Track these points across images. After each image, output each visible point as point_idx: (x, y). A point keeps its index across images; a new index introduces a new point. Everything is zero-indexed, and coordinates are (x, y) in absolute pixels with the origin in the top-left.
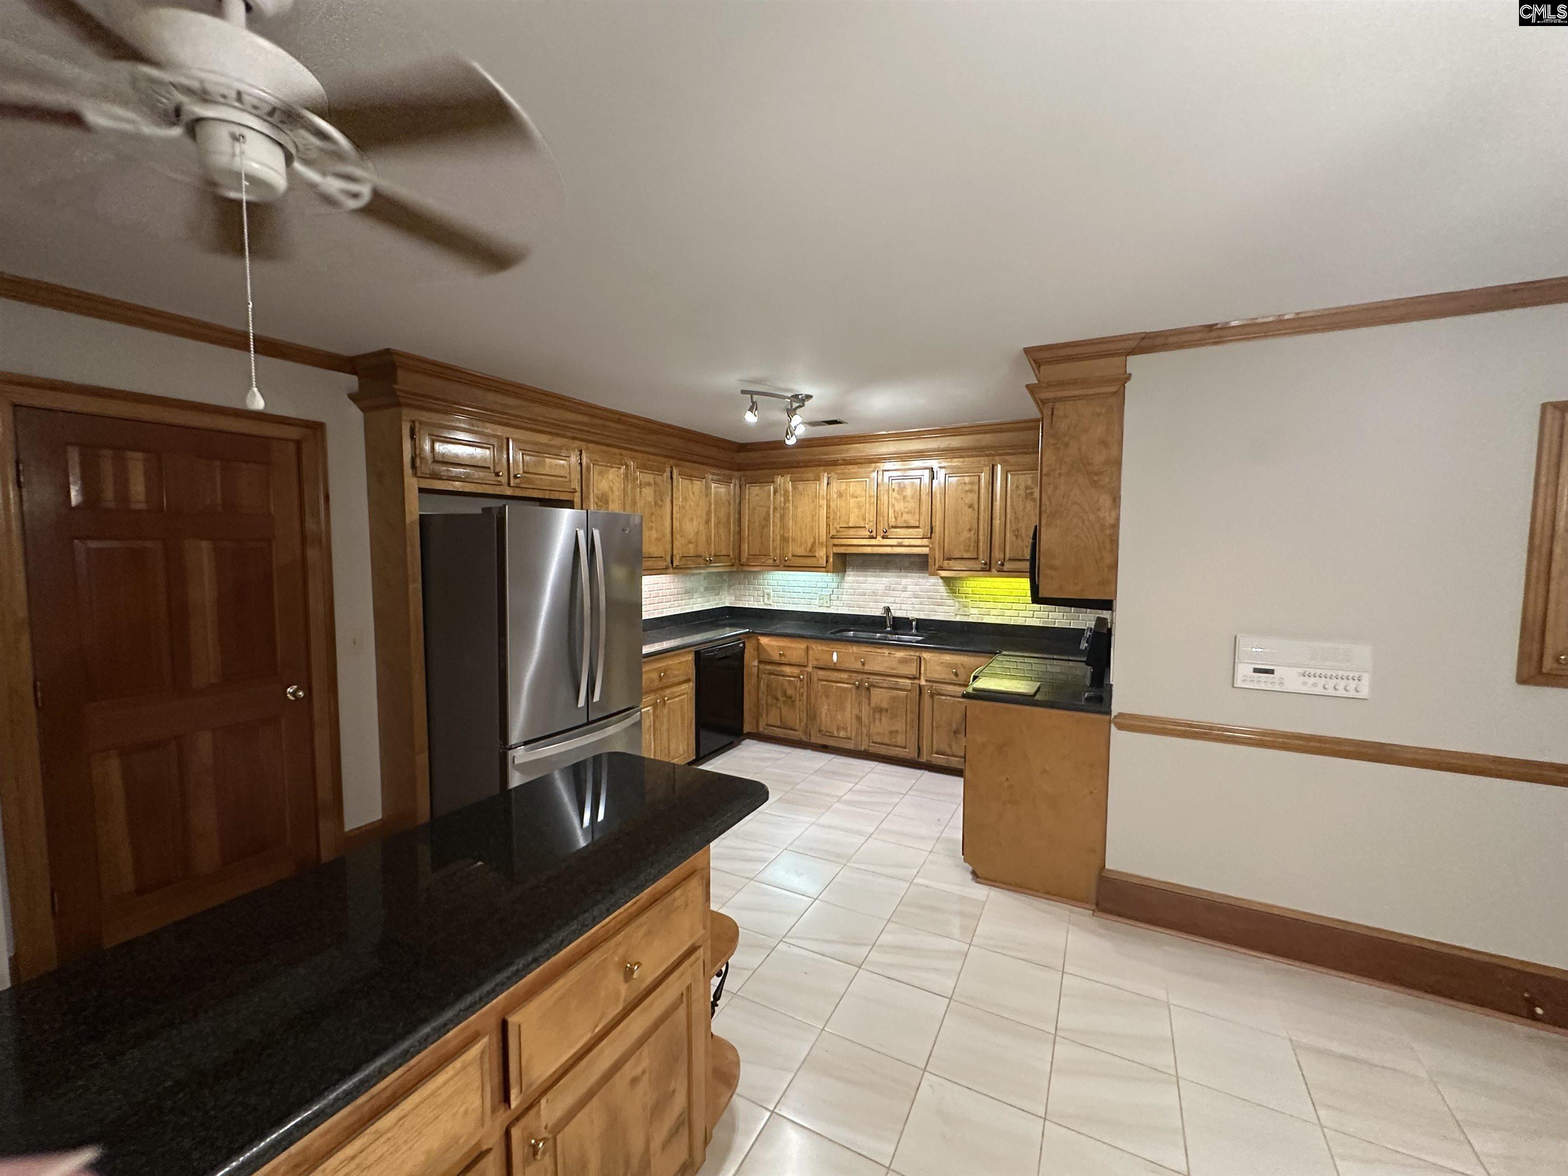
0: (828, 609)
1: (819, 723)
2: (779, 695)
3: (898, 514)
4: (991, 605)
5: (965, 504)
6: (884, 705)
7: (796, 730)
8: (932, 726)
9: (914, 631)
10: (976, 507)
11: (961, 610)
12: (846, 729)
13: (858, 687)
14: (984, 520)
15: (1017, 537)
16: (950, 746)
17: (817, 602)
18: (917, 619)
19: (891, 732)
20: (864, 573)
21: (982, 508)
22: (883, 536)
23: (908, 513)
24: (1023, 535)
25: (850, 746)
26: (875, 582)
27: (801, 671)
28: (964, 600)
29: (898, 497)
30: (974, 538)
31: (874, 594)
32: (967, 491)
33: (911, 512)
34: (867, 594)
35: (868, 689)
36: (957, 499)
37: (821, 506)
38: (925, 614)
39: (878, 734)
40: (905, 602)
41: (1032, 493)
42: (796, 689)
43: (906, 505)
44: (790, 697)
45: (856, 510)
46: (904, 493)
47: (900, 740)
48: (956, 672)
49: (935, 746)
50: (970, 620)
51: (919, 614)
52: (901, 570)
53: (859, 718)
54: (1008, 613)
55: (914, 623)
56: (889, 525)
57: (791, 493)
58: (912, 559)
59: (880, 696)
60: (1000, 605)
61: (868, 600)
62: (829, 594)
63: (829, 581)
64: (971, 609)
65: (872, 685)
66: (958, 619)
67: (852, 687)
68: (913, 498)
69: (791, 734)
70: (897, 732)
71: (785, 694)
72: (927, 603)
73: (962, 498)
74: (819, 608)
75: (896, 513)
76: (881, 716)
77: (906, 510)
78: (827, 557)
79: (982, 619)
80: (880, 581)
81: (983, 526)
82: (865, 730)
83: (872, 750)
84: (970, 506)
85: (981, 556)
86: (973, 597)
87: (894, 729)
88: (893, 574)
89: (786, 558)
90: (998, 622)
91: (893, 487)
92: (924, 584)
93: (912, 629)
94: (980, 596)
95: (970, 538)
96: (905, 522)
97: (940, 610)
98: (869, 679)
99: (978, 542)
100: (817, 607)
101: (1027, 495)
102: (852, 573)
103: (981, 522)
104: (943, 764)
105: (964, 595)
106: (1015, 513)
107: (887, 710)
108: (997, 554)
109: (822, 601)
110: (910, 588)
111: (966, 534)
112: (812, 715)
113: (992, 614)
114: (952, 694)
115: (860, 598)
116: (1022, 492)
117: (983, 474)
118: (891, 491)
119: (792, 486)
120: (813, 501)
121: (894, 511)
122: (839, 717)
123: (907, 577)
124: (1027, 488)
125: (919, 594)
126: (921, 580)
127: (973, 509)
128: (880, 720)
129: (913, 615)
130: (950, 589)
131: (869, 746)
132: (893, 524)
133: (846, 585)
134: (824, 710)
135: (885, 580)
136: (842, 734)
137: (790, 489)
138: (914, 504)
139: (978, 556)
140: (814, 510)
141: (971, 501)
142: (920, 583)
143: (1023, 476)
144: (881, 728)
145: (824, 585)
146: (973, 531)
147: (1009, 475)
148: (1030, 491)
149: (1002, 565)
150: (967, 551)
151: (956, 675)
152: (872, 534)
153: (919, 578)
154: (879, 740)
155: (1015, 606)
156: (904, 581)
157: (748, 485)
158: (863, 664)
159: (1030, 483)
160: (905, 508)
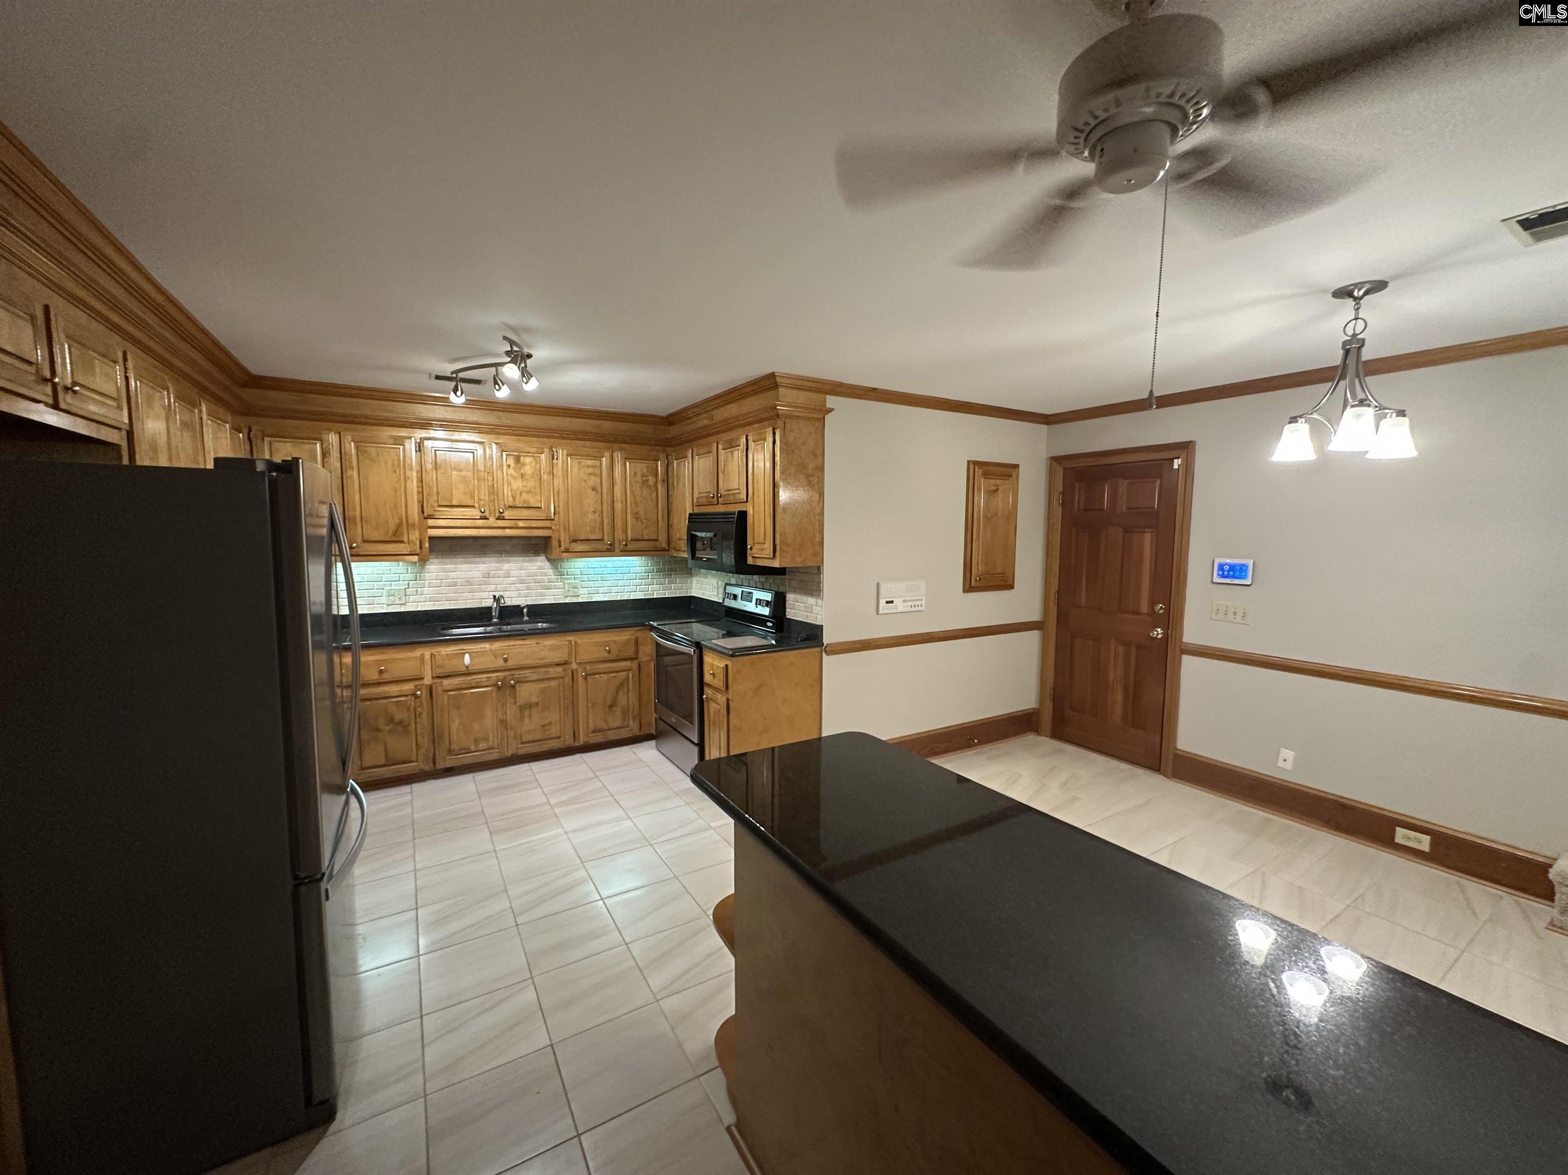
0: (403, 606)
1: (447, 742)
2: (381, 723)
3: (515, 492)
4: (597, 584)
5: (589, 487)
6: (534, 700)
7: (412, 762)
8: (587, 707)
9: (526, 618)
10: (599, 490)
11: (571, 592)
12: (486, 739)
13: (499, 688)
14: (607, 503)
15: (637, 519)
16: (606, 721)
17: (384, 600)
18: (527, 605)
19: (543, 726)
20: (454, 559)
21: (605, 491)
22: (499, 516)
23: (529, 492)
24: (643, 517)
25: (494, 755)
26: (469, 569)
27: (416, 686)
28: (573, 581)
29: (515, 475)
30: (599, 519)
31: (469, 582)
32: (590, 474)
33: (531, 492)
34: (459, 584)
35: (513, 687)
36: (580, 482)
37: (408, 478)
38: (532, 600)
39: (528, 732)
40: (509, 589)
41: (647, 481)
42: (409, 710)
43: (525, 484)
44: (401, 723)
45: (461, 487)
46: (522, 471)
47: (554, 731)
48: (609, 649)
49: (591, 726)
50: (580, 600)
51: (526, 600)
52: (501, 554)
53: (503, 722)
54: (614, 589)
55: (525, 610)
56: (505, 505)
57: (354, 457)
58: (514, 542)
59: (527, 693)
60: (607, 583)
61: (460, 591)
62: (404, 587)
63: (400, 571)
64: (580, 589)
65: (519, 681)
66: (567, 601)
67: (492, 690)
68: (532, 476)
69: (404, 769)
70: (550, 724)
71: (391, 720)
72: (535, 588)
73: (585, 481)
74: (388, 608)
75: (513, 492)
76: (531, 712)
77: (525, 489)
78: (421, 542)
79: (592, 598)
80: (476, 568)
81: (607, 509)
82: (511, 734)
83: (520, 752)
84: (594, 489)
85: (606, 537)
86: (581, 578)
87: (546, 721)
88: (493, 559)
89: (355, 545)
90: (606, 599)
91: (508, 463)
92: (529, 568)
93: (523, 616)
94: (589, 576)
95: (595, 520)
96: (525, 501)
97: (549, 594)
98: (514, 675)
99: (602, 523)
100: (385, 606)
101: (643, 482)
102: (436, 561)
103: (605, 505)
104: (602, 741)
105: (573, 576)
106: (635, 498)
107: (537, 704)
108: (619, 534)
109: (392, 598)
110: (513, 573)
111: (591, 516)
112: (436, 736)
113: (601, 592)
114: (606, 670)
115: (449, 589)
116: (639, 478)
117: (604, 459)
118: (505, 468)
119: (357, 448)
120: (395, 472)
121: (511, 490)
122: (476, 726)
123: (509, 562)
124: (643, 475)
125: (525, 579)
126: (526, 564)
127: (597, 492)
128: (530, 716)
129: (522, 602)
130: (558, 571)
131: (518, 749)
132: (511, 504)
133: (427, 576)
134: (455, 725)
135: (482, 567)
136: (482, 746)
137: (353, 451)
138: (534, 484)
139: (603, 536)
140: (397, 482)
141: (594, 484)
142: (524, 567)
143: (640, 464)
144: (531, 725)
145: (396, 577)
146: (598, 513)
147: (628, 463)
148: (646, 478)
149: (626, 545)
150: (592, 532)
151: (609, 652)
152: (484, 515)
153: (524, 561)
154: (530, 738)
155: (620, 583)
156: (506, 566)
157: (267, 439)
158: (506, 660)
159: (645, 470)
160: (525, 486)
